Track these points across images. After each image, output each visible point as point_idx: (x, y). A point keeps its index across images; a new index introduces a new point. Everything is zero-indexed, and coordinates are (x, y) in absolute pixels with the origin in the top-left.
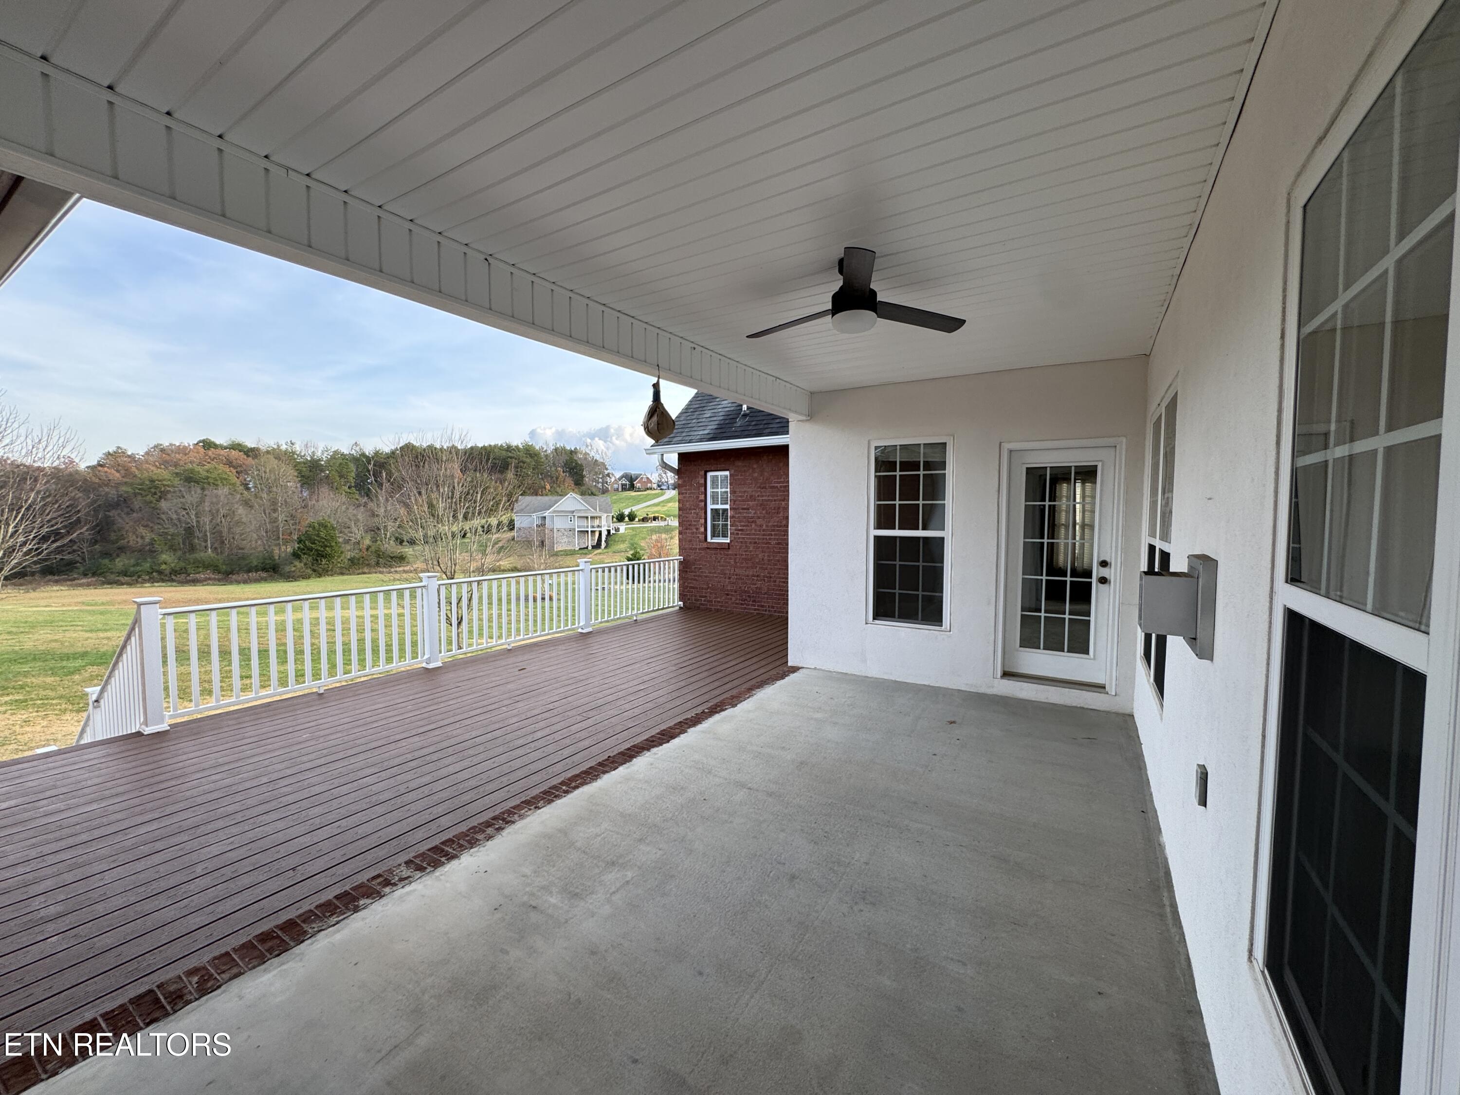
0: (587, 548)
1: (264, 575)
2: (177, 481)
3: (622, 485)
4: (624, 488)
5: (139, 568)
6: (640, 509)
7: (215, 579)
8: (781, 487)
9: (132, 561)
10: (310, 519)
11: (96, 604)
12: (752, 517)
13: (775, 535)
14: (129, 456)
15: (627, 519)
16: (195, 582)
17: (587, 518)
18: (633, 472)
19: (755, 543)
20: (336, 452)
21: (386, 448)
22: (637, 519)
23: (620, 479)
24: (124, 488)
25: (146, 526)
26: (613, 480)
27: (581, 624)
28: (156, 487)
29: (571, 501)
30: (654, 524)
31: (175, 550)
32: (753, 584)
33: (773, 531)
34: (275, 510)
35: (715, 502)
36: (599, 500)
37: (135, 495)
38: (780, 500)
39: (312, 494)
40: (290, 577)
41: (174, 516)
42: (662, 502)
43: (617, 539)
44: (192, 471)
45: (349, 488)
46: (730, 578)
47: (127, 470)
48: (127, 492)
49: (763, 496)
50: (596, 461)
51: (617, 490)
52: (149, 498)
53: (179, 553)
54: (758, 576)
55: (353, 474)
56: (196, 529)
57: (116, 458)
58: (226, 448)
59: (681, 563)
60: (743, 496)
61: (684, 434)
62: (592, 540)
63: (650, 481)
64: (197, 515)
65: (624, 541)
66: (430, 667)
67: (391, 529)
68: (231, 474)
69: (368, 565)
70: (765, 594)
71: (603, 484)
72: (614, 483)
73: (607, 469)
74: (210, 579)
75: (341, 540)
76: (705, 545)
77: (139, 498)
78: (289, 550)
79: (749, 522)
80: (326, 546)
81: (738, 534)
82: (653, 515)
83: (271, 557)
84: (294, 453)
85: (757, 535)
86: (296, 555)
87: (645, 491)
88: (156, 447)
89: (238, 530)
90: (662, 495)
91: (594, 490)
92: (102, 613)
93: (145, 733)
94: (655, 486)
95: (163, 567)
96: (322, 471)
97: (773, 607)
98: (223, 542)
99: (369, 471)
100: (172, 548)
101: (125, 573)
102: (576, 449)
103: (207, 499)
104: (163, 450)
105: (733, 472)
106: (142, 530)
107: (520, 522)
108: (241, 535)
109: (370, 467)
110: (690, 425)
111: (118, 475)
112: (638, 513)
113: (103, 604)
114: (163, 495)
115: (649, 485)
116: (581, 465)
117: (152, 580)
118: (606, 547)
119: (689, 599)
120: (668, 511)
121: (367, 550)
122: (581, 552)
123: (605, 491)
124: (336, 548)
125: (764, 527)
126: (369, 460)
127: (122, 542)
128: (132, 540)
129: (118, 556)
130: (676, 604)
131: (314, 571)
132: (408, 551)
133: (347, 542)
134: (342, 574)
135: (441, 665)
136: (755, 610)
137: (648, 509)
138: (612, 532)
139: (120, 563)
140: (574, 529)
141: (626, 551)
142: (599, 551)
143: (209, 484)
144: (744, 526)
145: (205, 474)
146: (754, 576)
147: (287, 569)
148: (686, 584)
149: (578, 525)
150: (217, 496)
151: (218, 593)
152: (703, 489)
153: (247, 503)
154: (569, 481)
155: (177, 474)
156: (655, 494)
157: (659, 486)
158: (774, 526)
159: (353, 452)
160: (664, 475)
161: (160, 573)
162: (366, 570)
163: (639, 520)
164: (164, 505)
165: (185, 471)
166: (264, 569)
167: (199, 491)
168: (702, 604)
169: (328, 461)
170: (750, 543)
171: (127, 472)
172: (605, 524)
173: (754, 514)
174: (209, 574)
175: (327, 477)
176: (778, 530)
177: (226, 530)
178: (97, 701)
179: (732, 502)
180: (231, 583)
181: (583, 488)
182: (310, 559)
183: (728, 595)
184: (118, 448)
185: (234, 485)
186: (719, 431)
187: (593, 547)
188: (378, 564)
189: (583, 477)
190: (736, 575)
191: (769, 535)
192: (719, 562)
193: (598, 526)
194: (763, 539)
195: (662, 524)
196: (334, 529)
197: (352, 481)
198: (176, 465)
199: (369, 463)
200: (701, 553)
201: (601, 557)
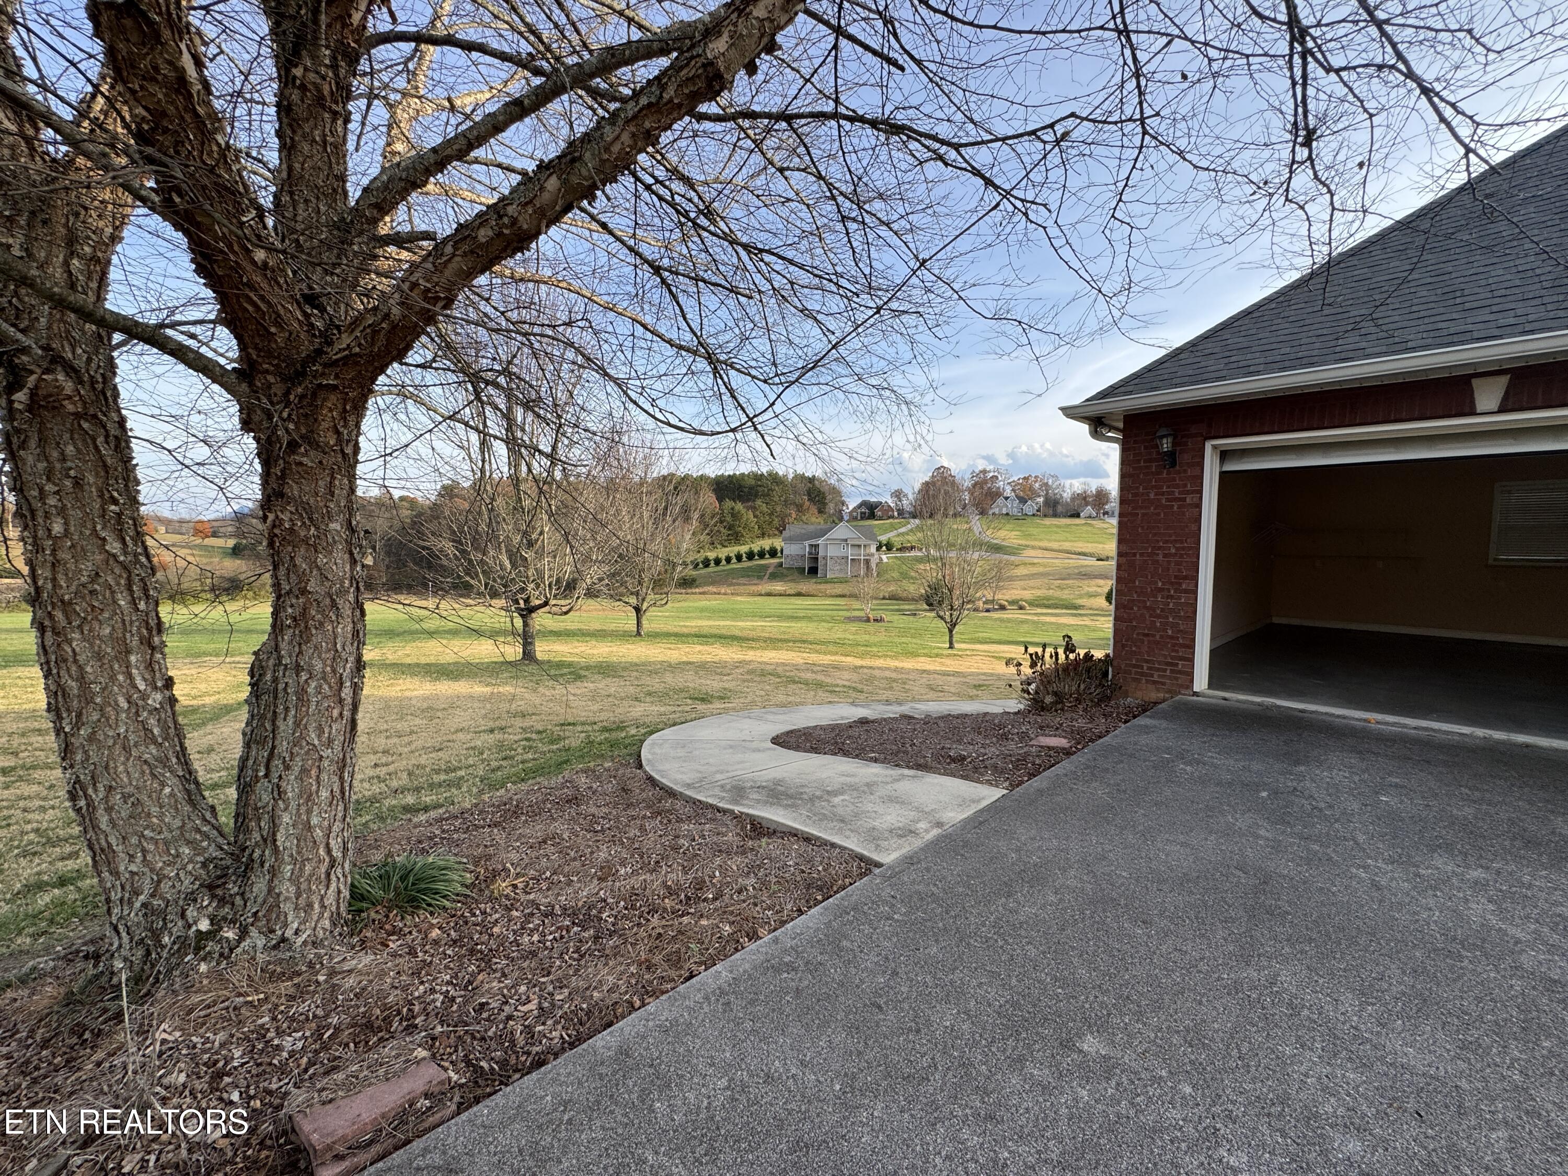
3: (863, 514)
4: (864, 517)
6: (893, 537)
17: (860, 546)
18: (871, 500)
22: (894, 549)
23: (858, 507)
26: (850, 509)
29: (844, 529)
30: (914, 553)
42: (912, 530)
51: (856, 518)
62: (864, 568)
63: (888, 508)
65: (892, 571)
71: (840, 512)
72: (852, 511)
73: (843, 496)
82: (909, 544)
87: (888, 519)
90: (907, 523)
94: (896, 514)
107: (788, 549)
112: (893, 542)
115: (890, 513)
116: (822, 492)
120: (921, 539)
137: (901, 538)
140: (847, 558)
149: (850, 552)
154: (813, 509)
156: (900, 522)
157: (899, 514)
160: (901, 503)
163: (897, 550)
181: (826, 516)
189: (828, 504)
193: (870, 555)
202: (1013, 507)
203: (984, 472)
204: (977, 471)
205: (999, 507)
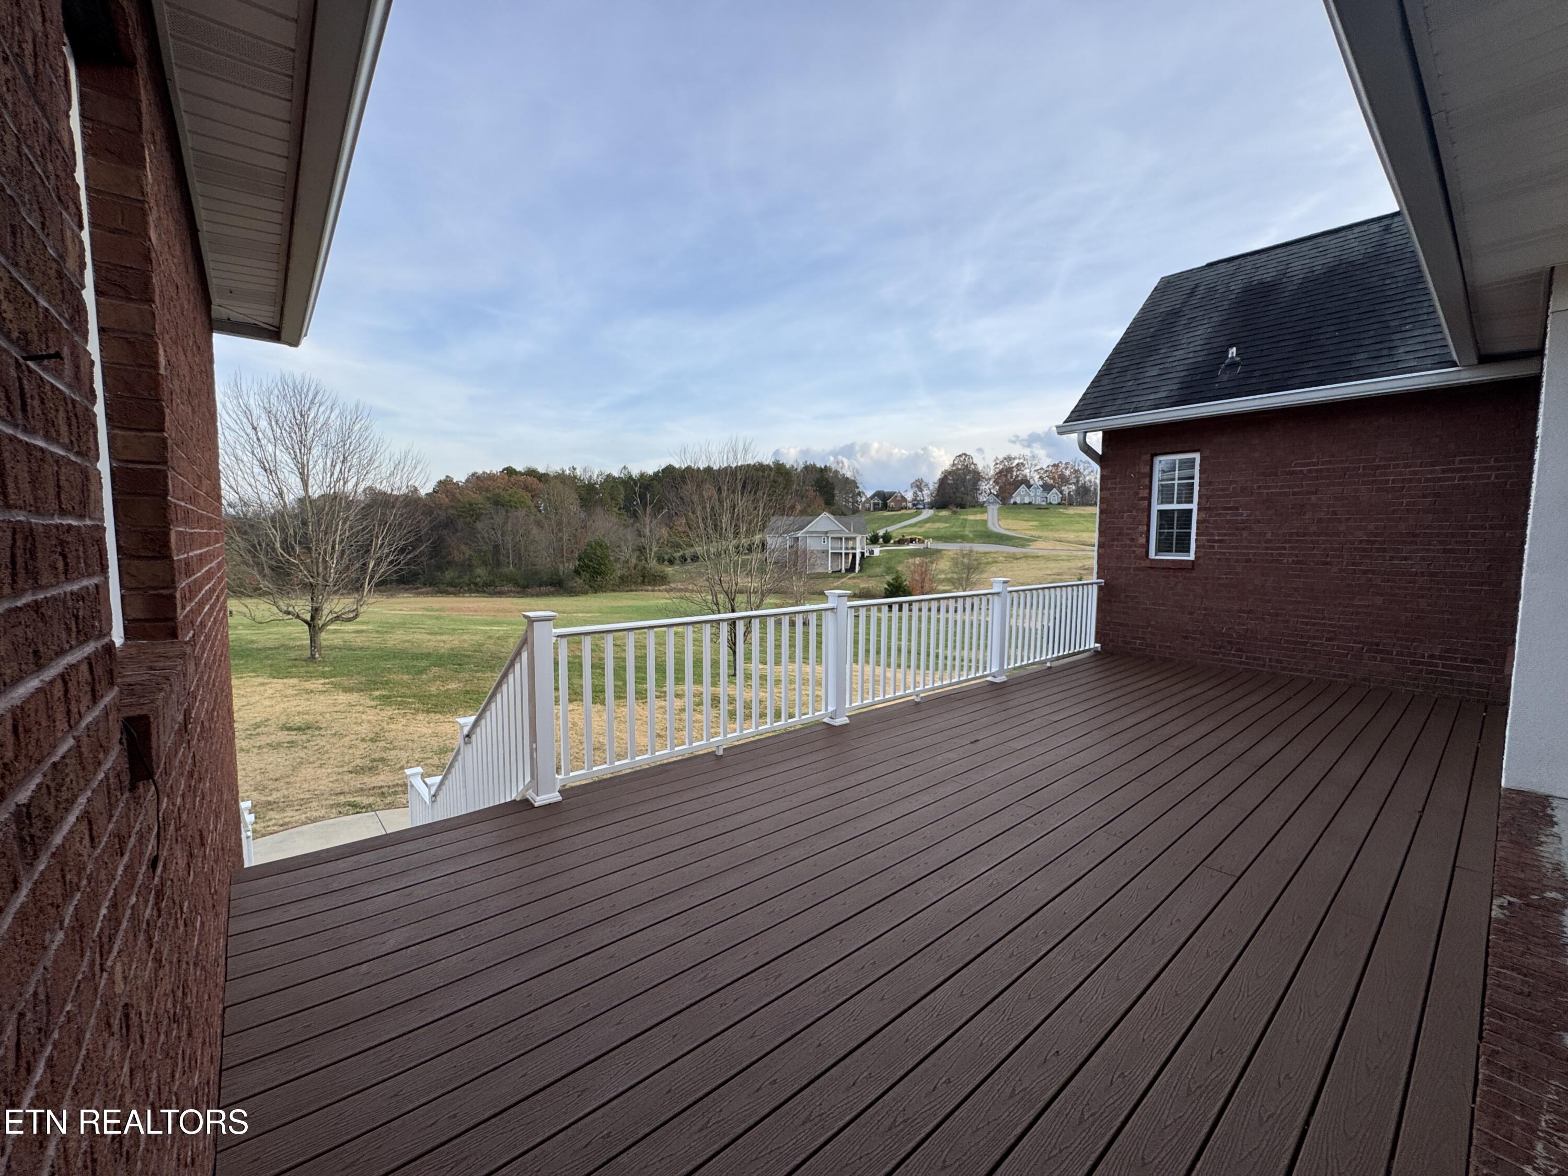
0: (840, 571)
1: (552, 589)
2: (488, 505)
3: (875, 504)
4: (876, 508)
5: (461, 581)
6: (894, 529)
7: (515, 592)
8: (1310, 471)
9: (456, 574)
10: (590, 538)
11: (432, 610)
12: (1243, 522)
13: (1292, 548)
14: (454, 484)
15: (881, 540)
16: (500, 594)
17: (841, 539)
18: (887, 490)
19: (1248, 561)
20: (609, 476)
21: (651, 470)
22: (892, 541)
23: (872, 497)
24: (451, 511)
25: (466, 544)
26: (863, 499)
27: (994, 670)
28: (473, 510)
29: (824, 521)
30: (911, 546)
31: (486, 565)
32: (1239, 624)
33: (1289, 542)
34: (560, 530)
35: (1166, 497)
36: (853, 520)
37: (459, 516)
38: (1308, 493)
39: (590, 515)
40: (572, 592)
41: (486, 535)
42: (920, 522)
43: (871, 563)
44: (499, 495)
45: (619, 509)
46: (1191, 613)
47: (453, 495)
48: (453, 514)
49: (1269, 487)
50: (847, 478)
51: (869, 509)
52: (468, 519)
53: (489, 568)
54: (1250, 612)
55: (622, 496)
56: (501, 547)
57: (446, 485)
58: (523, 474)
59: (1100, 589)
60: (1228, 490)
61: (1120, 402)
62: (846, 563)
63: (904, 499)
64: (502, 536)
65: (879, 565)
66: (837, 724)
67: (655, 549)
68: (527, 496)
69: (635, 583)
70: (1265, 639)
71: (853, 503)
72: (865, 502)
73: (858, 487)
74: (511, 591)
75: (612, 558)
76: (1144, 564)
77: (461, 519)
78: (572, 567)
79: (1237, 529)
80: (601, 564)
81: (1213, 547)
82: (909, 537)
83: (557, 574)
84: (575, 477)
85: (1252, 548)
86: (577, 572)
87: (899, 510)
88: (473, 475)
89: (532, 548)
90: (918, 514)
91: (845, 510)
92: (437, 618)
93: (536, 805)
94: (910, 505)
95: (478, 580)
96: (598, 494)
97: (1278, 661)
98: (520, 559)
99: (635, 493)
100: (485, 563)
101: (451, 584)
102: (826, 466)
103: (510, 520)
104: (478, 478)
105: (1207, 453)
106: (463, 547)
107: (772, 541)
108: (535, 552)
109: (637, 489)
110: (1124, 390)
111: (447, 500)
112: (894, 535)
113: (438, 610)
114: (478, 517)
115: (904, 504)
116: (832, 484)
117: (470, 591)
118: (860, 571)
119: (1112, 641)
120: (925, 532)
121: (635, 568)
122: (834, 575)
123: (855, 511)
124: (609, 566)
125: (1269, 536)
126: (635, 482)
127: (450, 558)
128: (457, 556)
129: (447, 569)
130: (1092, 646)
131: (591, 587)
132: (669, 570)
133: (617, 560)
134: (614, 591)
135: (848, 721)
136: (1241, 663)
137: (905, 530)
138: (867, 554)
139: (449, 575)
140: (828, 551)
141: (882, 575)
142: (852, 575)
143: (511, 506)
144: (1225, 535)
145: (508, 498)
146: (1240, 611)
147: (571, 584)
148: (1108, 619)
149: (830, 546)
150: (517, 517)
151: (517, 604)
152: (1147, 481)
153: (539, 524)
154: (820, 501)
155: (488, 498)
156: (911, 514)
157: (914, 505)
158: (1291, 534)
159: (622, 475)
160: (919, 493)
161: (476, 584)
162: (633, 588)
163: (895, 543)
164: (479, 525)
165: (494, 495)
166: (552, 584)
167: (504, 513)
168: (1135, 649)
169: (602, 484)
170: (1237, 561)
171: (453, 498)
172: (860, 546)
173: (1250, 515)
174: (510, 587)
175: (601, 499)
176: (1298, 541)
177: (523, 548)
178: (468, 736)
179: (1204, 501)
180: (527, 596)
181: (833, 508)
182: (588, 575)
183: (1186, 637)
184: (447, 477)
185: (529, 507)
186: (1185, 392)
187: (847, 570)
188: (643, 583)
189: (833, 496)
190: (1205, 609)
191: (1278, 548)
192: (1172, 588)
193: (853, 548)
194: (1266, 554)
195: (921, 546)
196: (607, 548)
197: (622, 503)
198: (487, 490)
199: (636, 486)
200: (1136, 575)
201: (856, 581)
202: (1035, 496)
203: (1009, 459)
204: (1001, 458)
205: (1020, 496)
